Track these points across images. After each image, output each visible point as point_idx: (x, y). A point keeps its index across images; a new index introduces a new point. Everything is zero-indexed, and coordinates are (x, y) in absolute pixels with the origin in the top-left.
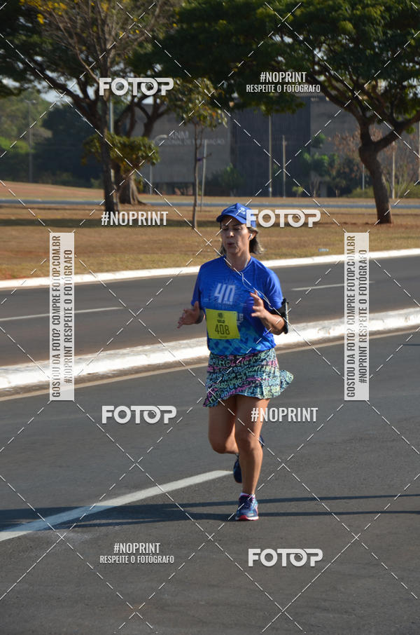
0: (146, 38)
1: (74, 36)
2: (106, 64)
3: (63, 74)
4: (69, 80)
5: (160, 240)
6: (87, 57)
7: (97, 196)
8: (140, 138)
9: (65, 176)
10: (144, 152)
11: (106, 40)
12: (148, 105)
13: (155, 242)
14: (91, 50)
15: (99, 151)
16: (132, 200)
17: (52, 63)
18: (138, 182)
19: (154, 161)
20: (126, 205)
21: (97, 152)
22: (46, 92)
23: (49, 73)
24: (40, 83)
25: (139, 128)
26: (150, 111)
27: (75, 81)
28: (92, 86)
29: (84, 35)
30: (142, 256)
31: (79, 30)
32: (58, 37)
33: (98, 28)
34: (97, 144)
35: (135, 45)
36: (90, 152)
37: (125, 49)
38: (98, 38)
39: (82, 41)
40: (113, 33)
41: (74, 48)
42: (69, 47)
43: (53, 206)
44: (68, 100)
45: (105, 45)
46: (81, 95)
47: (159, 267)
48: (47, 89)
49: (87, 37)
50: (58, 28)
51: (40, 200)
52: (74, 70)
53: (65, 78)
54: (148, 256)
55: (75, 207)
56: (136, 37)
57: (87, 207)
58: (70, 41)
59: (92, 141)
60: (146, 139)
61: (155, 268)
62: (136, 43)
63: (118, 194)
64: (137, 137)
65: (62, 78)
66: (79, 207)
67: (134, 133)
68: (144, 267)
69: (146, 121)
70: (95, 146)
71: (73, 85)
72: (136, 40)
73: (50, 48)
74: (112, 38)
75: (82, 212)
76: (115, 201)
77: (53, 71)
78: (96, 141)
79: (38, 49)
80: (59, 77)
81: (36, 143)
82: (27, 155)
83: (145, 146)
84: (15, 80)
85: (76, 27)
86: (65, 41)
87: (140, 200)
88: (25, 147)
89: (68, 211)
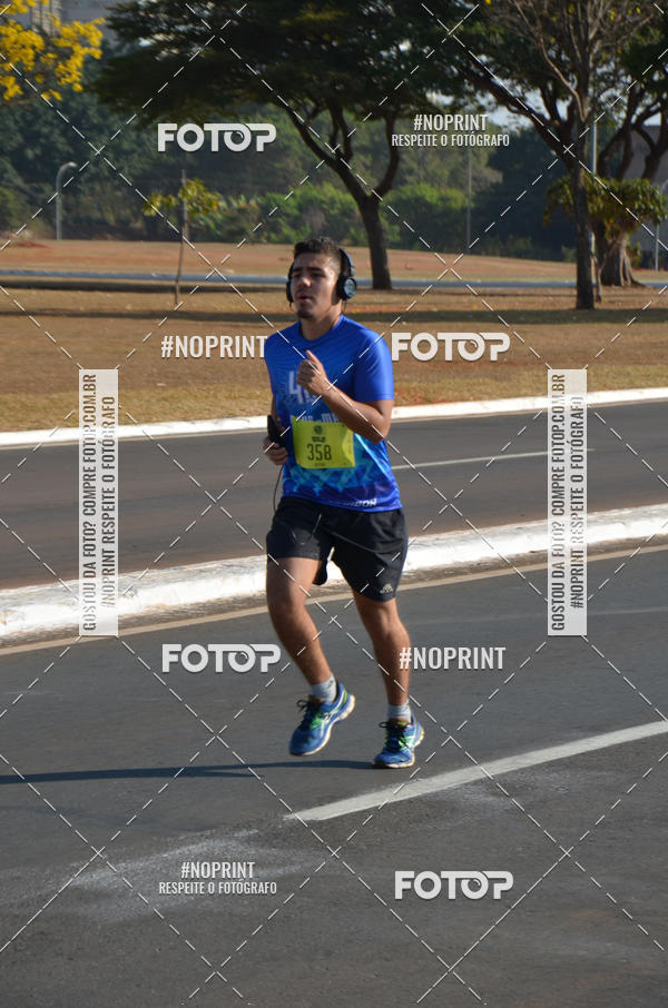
0: (651, 20)
1: (538, 22)
2: (588, 65)
3: (520, 82)
4: (529, 90)
5: (662, 342)
6: (559, 54)
7: (566, 273)
8: (638, 180)
9: (522, 244)
10: (644, 203)
11: (587, 26)
12: (653, 128)
13: (654, 345)
14: (564, 42)
15: (572, 202)
16: (622, 279)
17: (503, 65)
18: (632, 252)
19: (659, 217)
20: (614, 287)
21: (568, 203)
22: (492, 111)
23: (498, 81)
24: (483, 95)
25: (638, 164)
26: (655, 137)
27: (539, 91)
28: (563, 100)
29: (554, 19)
30: (629, 369)
31: (545, 12)
32: (512, 23)
33: (576, 7)
34: (568, 192)
35: (634, 34)
36: (557, 203)
37: (618, 37)
38: (576, 23)
39: (548, 28)
40: (600, 14)
41: (538, 41)
42: (531, 39)
43: (499, 290)
44: (526, 122)
45: (587, 35)
46: (547, 116)
47: (657, 386)
48: (494, 105)
49: (560, 21)
50: (513, 10)
51: (479, 281)
52: (537, 75)
53: (523, 88)
54: (641, 368)
55: (532, 291)
56: (638, 18)
57: (551, 291)
58: (532, 29)
59: (561, 186)
60: (647, 182)
61: (650, 386)
62: (635, 29)
63: (600, 271)
64: (633, 178)
65: (519, 88)
66: (539, 291)
67: (629, 172)
68: (632, 386)
69: (649, 152)
70: (564, 193)
71: (535, 100)
72: (637, 23)
73: (501, 42)
74: (597, 22)
75: (542, 299)
76: (594, 281)
77: (504, 77)
78: (566, 186)
79: (481, 46)
80: (512, 87)
81: (477, 193)
82: (464, 210)
83: (644, 194)
84: (446, 93)
85: (541, 8)
86: (525, 31)
87: (635, 279)
88: (460, 198)
89: (520, 299)
